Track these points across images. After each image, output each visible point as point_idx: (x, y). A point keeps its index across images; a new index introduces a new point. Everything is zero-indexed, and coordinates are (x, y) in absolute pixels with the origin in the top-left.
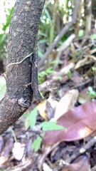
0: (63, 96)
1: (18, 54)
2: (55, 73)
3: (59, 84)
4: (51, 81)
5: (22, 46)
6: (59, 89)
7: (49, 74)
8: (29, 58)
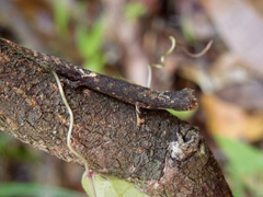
0: (210, 21)
1: (49, 113)
2: (105, 24)
3: (159, 24)
4: (134, 50)
5: (30, 93)
6: (178, 30)
7: (102, 51)
8: (65, 87)
